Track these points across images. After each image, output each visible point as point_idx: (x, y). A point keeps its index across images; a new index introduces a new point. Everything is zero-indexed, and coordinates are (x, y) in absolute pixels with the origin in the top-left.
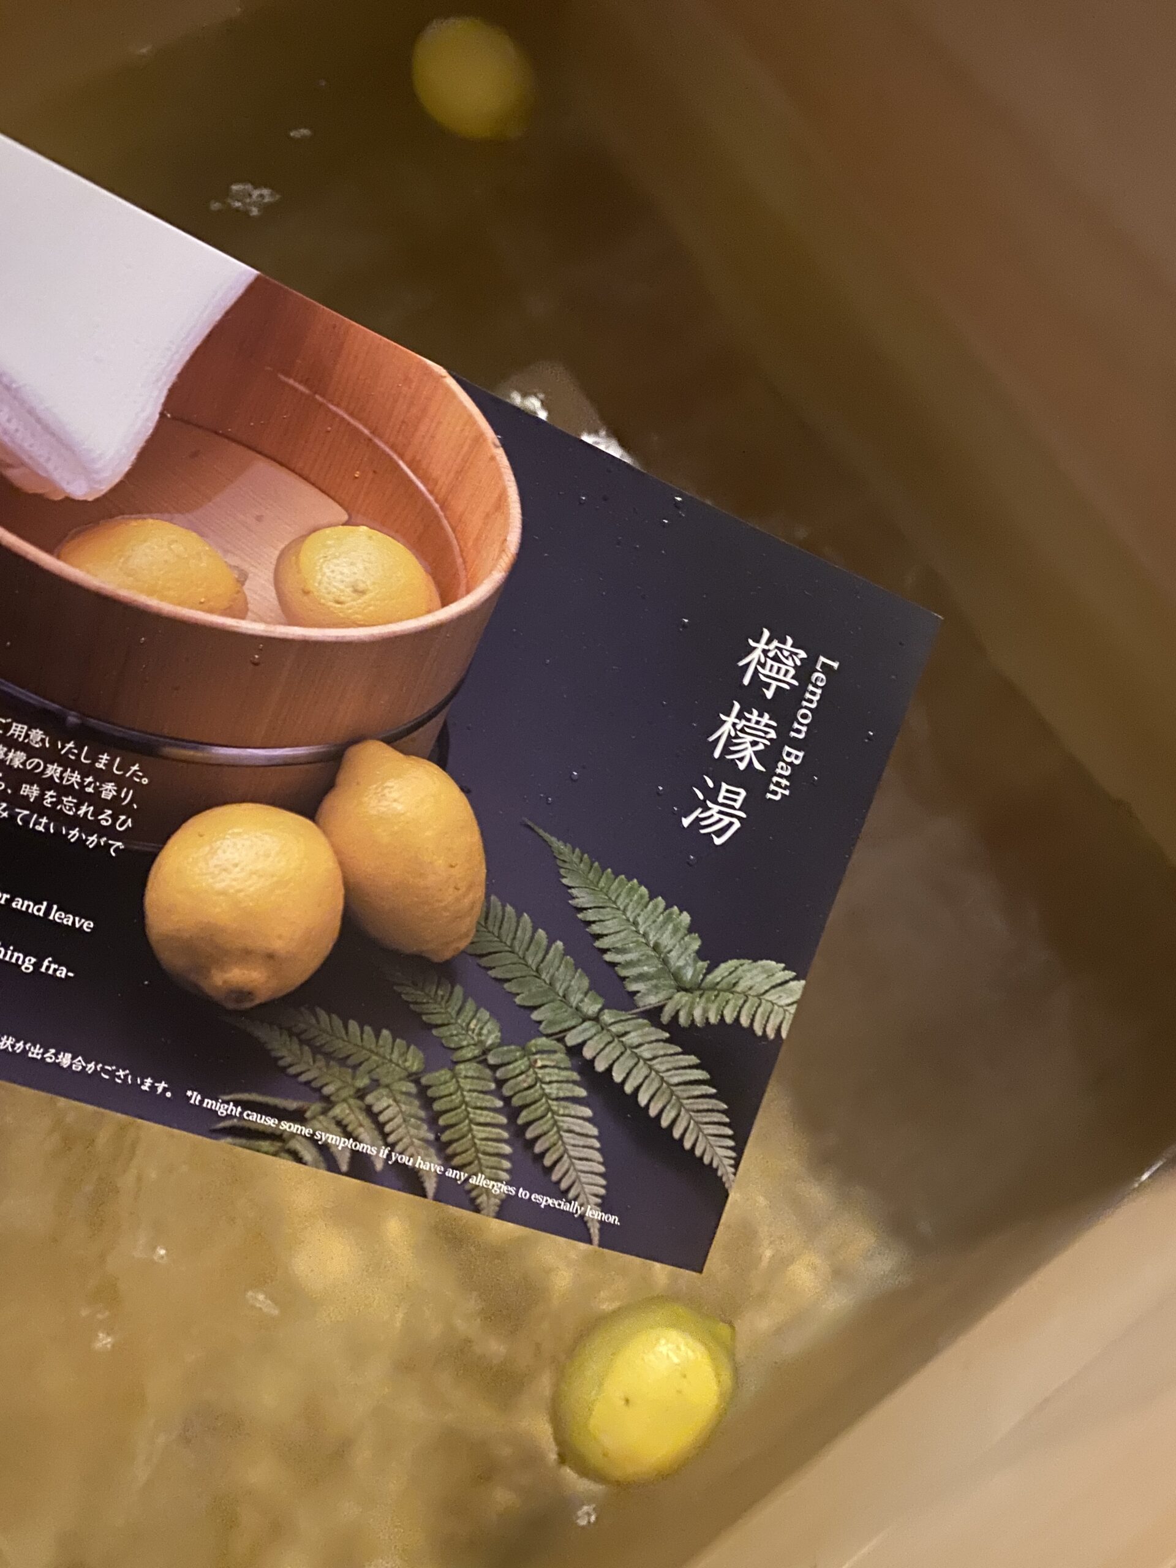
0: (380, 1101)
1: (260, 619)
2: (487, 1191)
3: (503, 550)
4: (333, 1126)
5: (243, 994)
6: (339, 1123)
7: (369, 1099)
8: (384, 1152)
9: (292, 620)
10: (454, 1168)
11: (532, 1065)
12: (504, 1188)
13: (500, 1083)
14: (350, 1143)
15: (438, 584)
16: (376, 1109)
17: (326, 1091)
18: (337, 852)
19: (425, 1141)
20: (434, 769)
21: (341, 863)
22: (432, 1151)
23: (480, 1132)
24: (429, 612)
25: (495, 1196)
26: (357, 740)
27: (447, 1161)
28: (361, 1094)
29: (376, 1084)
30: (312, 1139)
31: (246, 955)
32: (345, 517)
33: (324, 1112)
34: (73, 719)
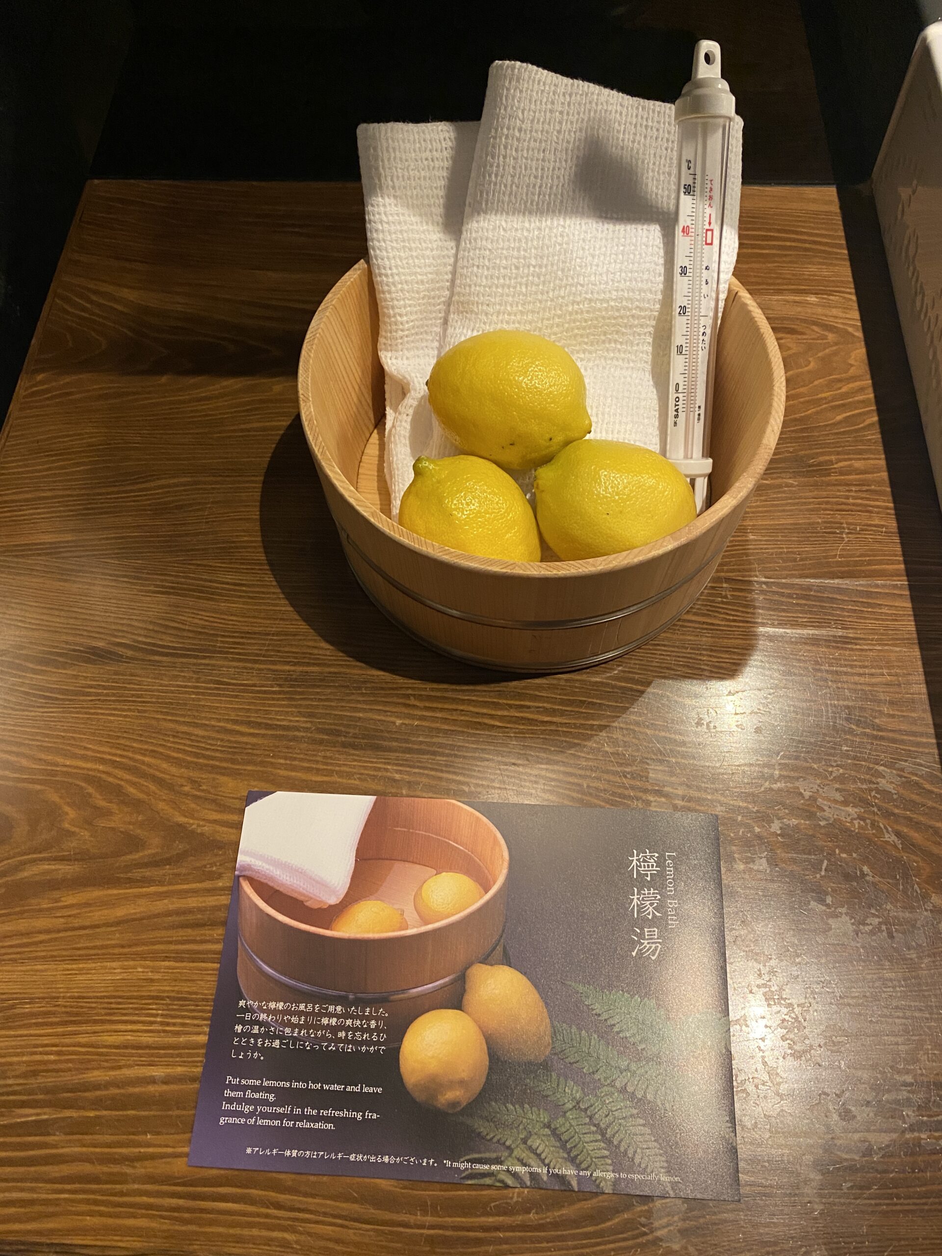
0: (535, 1142)
1: (414, 927)
2: (605, 1179)
3: (503, 860)
4: (516, 1161)
5: (454, 1104)
6: (518, 1159)
7: (529, 1142)
8: (545, 1170)
9: (426, 923)
10: (582, 1170)
11: (604, 1103)
12: (612, 1175)
13: (591, 1118)
14: (526, 1169)
15: (481, 885)
16: (534, 1147)
17: (508, 1143)
18: (476, 1021)
19: (563, 1158)
20: (506, 968)
21: (480, 1028)
22: (569, 1164)
23: (589, 1147)
24: (481, 897)
25: (609, 1180)
26: (469, 965)
27: (578, 1167)
28: (524, 1141)
29: (530, 1134)
30: (508, 1171)
31: (452, 1085)
32: (435, 872)
33: (510, 1155)
34: (351, 997)
